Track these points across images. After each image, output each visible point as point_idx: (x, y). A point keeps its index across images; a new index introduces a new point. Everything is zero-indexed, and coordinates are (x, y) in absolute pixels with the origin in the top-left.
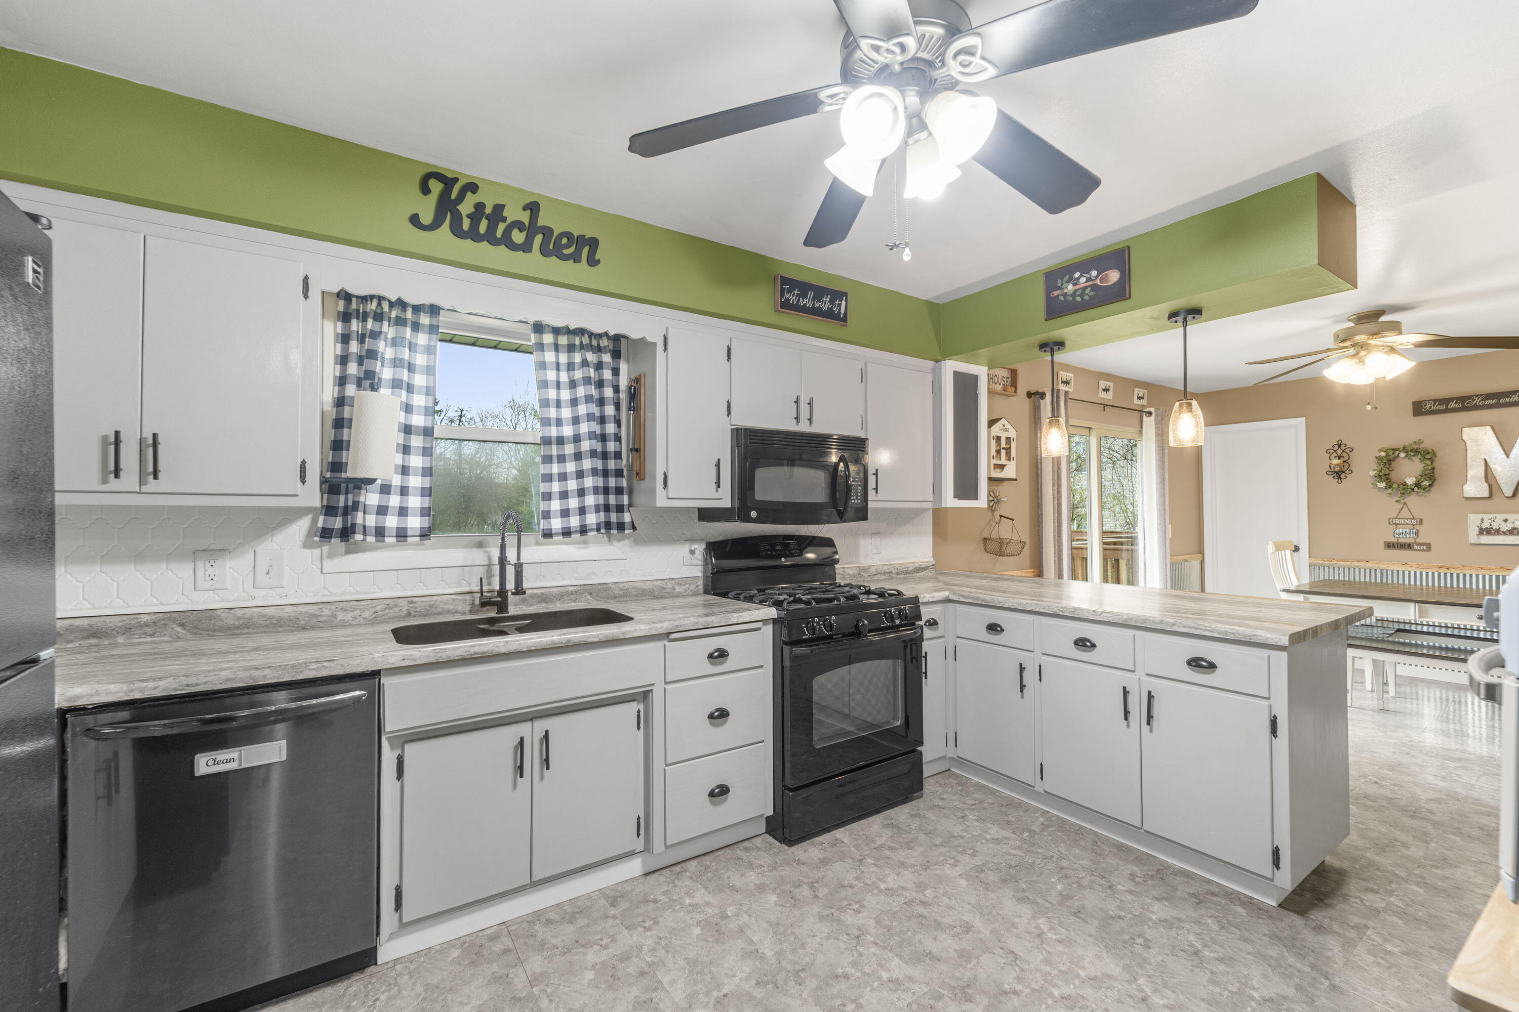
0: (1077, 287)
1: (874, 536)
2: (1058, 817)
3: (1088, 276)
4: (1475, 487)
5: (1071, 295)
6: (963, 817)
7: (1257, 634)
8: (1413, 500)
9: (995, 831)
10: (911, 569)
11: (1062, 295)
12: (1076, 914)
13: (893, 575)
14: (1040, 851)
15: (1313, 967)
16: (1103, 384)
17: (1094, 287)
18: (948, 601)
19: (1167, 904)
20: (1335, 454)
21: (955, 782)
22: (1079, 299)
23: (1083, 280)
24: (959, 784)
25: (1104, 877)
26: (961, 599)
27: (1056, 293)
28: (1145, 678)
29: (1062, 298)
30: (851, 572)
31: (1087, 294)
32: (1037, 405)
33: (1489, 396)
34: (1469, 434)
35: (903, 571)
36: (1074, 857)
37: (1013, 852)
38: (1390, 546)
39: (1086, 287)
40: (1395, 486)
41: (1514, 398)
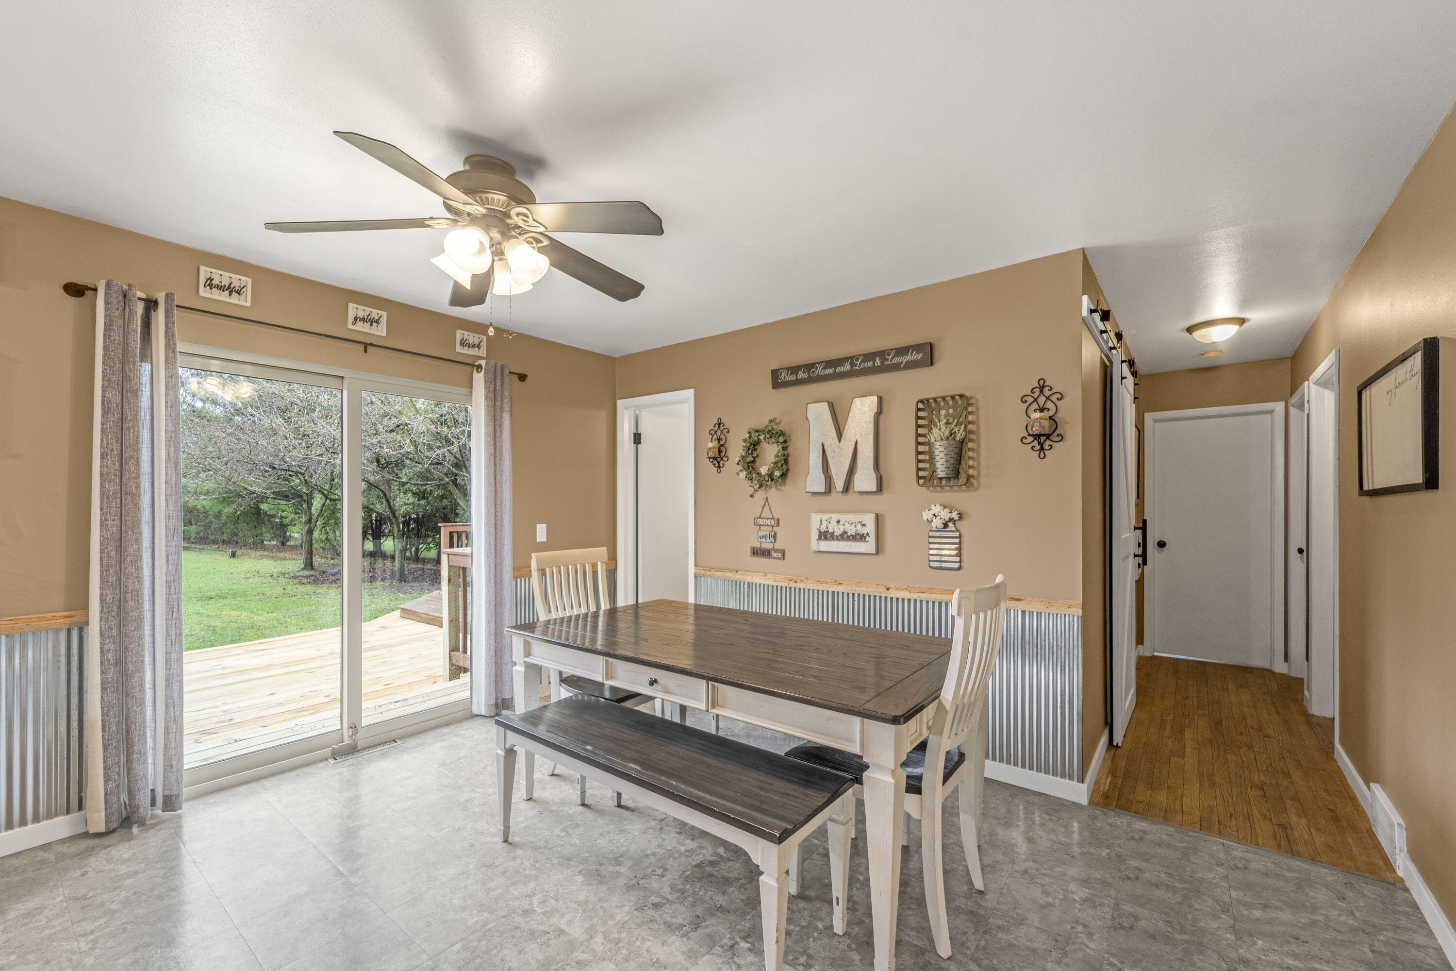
4: (815, 481)
8: (773, 493)
20: (715, 437)
33: (829, 364)
34: (811, 410)
38: (755, 552)
41: (847, 367)
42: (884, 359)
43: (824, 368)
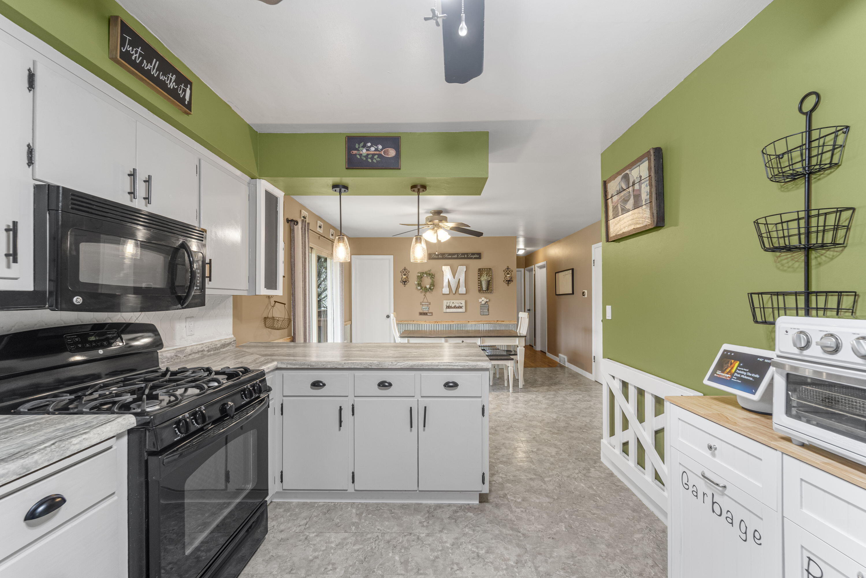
0: (369, 152)
1: (188, 320)
2: (362, 504)
3: (376, 147)
4: (446, 290)
5: (365, 156)
6: (306, 539)
7: (478, 364)
8: (428, 294)
9: (335, 538)
10: (219, 346)
11: (358, 154)
12: (418, 573)
13: (205, 353)
14: (369, 536)
15: (512, 529)
16: (319, 223)
17: (380, 156)
18: (277, 369)
19: (446, 532)
20: (403, 274)
21: (281, 510)
22: (370, 160)
23: (373, 149)
24: (285, 511)
25: (411, 534)
26: (289, 366)
27: (355, 152)
28: (420, 399)
29: (358, 157)
30: (168, 355)
31: (375, 159)
32: (292, 228)
33: (450, 254)
34: (444, 268)
35: (213, 348)
36: (389, 529)
37: (356, 547)
38: (421, 314)
39: (375, 154)
40: (423, 288)
41: (456, 256)
42: (468, 256)
43: (448, 255)
